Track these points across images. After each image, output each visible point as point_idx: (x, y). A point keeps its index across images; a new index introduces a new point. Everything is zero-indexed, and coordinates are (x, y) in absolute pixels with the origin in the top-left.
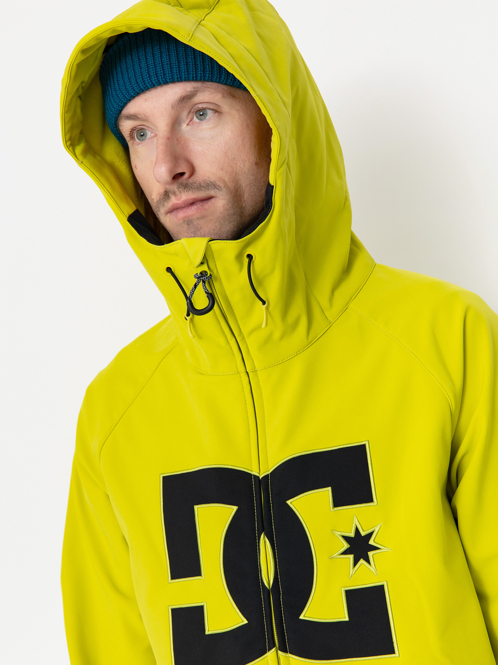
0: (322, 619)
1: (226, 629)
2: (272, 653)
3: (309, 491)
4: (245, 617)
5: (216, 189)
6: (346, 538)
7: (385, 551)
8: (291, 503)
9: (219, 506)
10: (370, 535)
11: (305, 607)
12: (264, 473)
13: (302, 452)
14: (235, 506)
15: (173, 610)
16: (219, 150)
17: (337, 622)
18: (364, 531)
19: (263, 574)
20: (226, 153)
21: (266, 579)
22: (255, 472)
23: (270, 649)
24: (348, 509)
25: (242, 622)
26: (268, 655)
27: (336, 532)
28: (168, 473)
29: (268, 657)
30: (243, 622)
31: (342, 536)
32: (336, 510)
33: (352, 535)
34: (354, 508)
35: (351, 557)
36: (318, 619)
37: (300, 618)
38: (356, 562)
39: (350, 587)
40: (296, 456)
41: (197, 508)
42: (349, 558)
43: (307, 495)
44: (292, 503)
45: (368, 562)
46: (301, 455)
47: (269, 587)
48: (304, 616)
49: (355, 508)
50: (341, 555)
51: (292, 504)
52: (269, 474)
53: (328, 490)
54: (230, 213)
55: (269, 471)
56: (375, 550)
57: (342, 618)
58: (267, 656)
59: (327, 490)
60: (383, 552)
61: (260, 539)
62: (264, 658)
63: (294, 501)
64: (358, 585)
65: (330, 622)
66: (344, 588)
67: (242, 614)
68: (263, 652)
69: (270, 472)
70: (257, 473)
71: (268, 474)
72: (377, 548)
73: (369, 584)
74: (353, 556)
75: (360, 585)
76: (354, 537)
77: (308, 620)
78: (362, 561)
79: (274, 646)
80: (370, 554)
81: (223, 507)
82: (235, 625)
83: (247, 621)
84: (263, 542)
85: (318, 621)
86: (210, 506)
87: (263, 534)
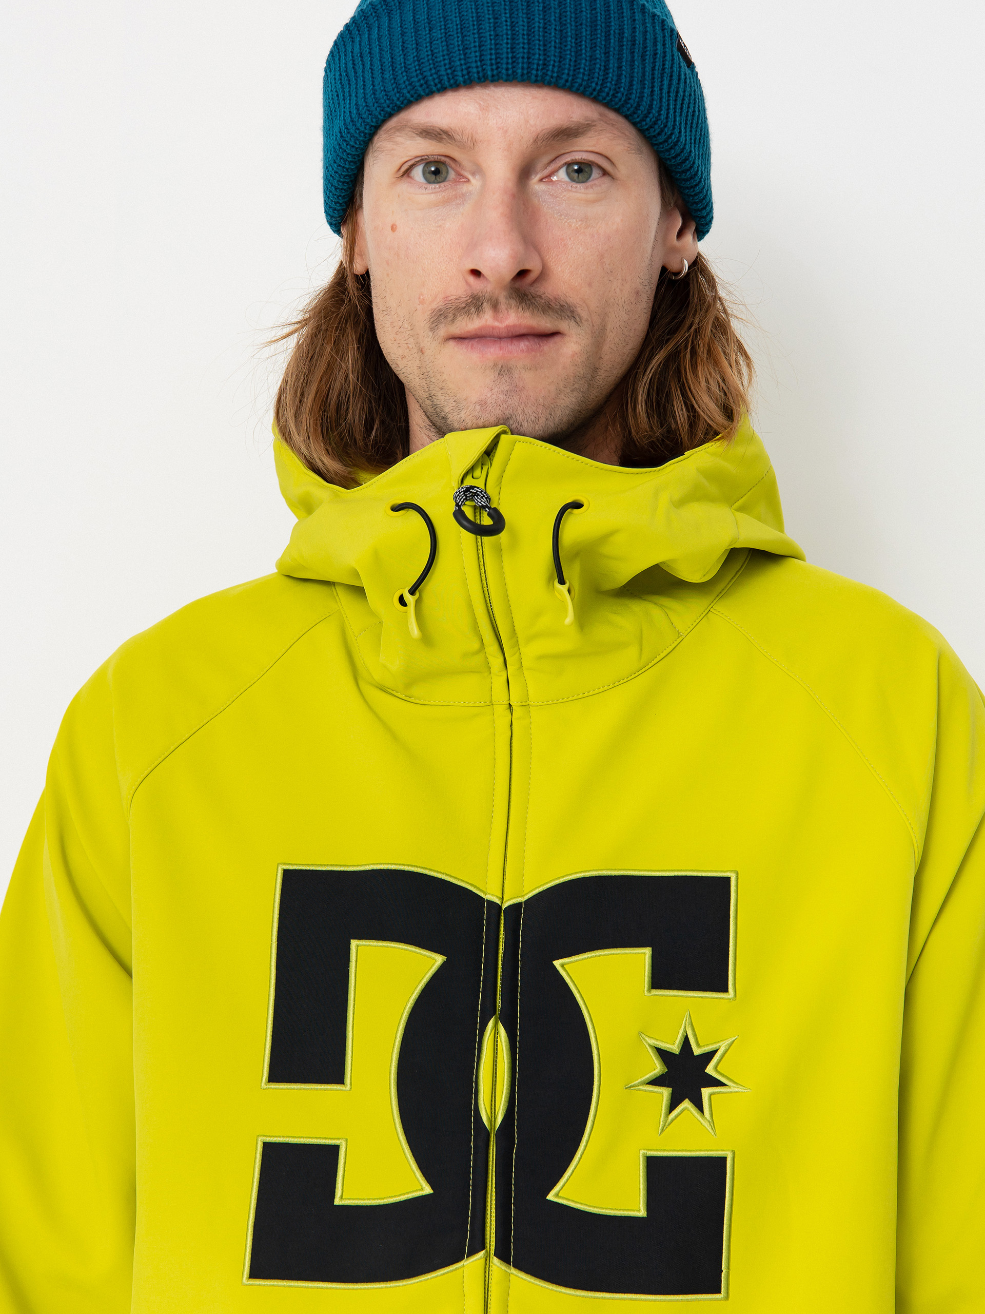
0: (594, 1207)
1: (383, 1199)
2: (476, 1260)
3: (605, 949)
4: (428, 1182)
5: (573, 321)
6: (663, 1054)
7: (736, 1092)
8: (562, 966)
9: (407, 950)
10: (710, 1055)
11: (562, 1176)
12: (512, 898)
13: (602, 870)
14: (441, 954)
15: (267, 1146)
16: (593, 246)
17: (621, 1217)
18: (698, 1045)
19: (482, 1099)
20: (602, 256)
21: (486, 1110)
22: (492, 895)
23: (472, 1253)
24: (678, 996)
25: (420, 1190)
26: (465, 1263)
27: (647, 1039)
28: (296, 864)
29: (464, 1269)
30: (422, 1189)
31: (656, 1048)
32: (655, 995)
33: (675, 1048)
34: (689, 997)
35: (665, 1093)
36: (585, 1204)
37: (548, 1198)
38: (673, 1104)
39: (657, 1150)
40: (588, 876)
41: (358, 946)
42: (662, 1094)
43: (599, 956)
44: (565, 966)
45: (700, 1107)
46: (599, 875)
47: (490, 1127)
48: (558, 1195)
49: (691, 997)
50: (648, 1085)
51: (565, 968)
52: (522, 903)
53: (644, 954)
54: (578, 374)
55: (523, 896)
56: (717, 1086)
57: (634, 1210)
58: (464, 1266)
59: (642, 953)
60: (731, 1092)
61: (485, 1029)
62: (456, 1269)
63: (571, 962)
64: (674, 1150)
65: (608, 1214)
66: (645, 1151)
67: (423, 1174)
68: (455, 1257)
69: (526, 898)
70: (498, 897)
71: (520, 901)
72: (719, 1084)
73: (696, 1151)
74: (671, 1092)
75: (678, 1151)
76: (678, 1054)
77: (564, 1204)
78: (686, 1104)
79: (482, 1246)
80: (706, 1092)
81: (414, 952)
82: (404, 1194)
83: (432, 1188)
84: (490, 1034)
85: (584, 1210)
86: (387, 947)
87: (492, 1019)
